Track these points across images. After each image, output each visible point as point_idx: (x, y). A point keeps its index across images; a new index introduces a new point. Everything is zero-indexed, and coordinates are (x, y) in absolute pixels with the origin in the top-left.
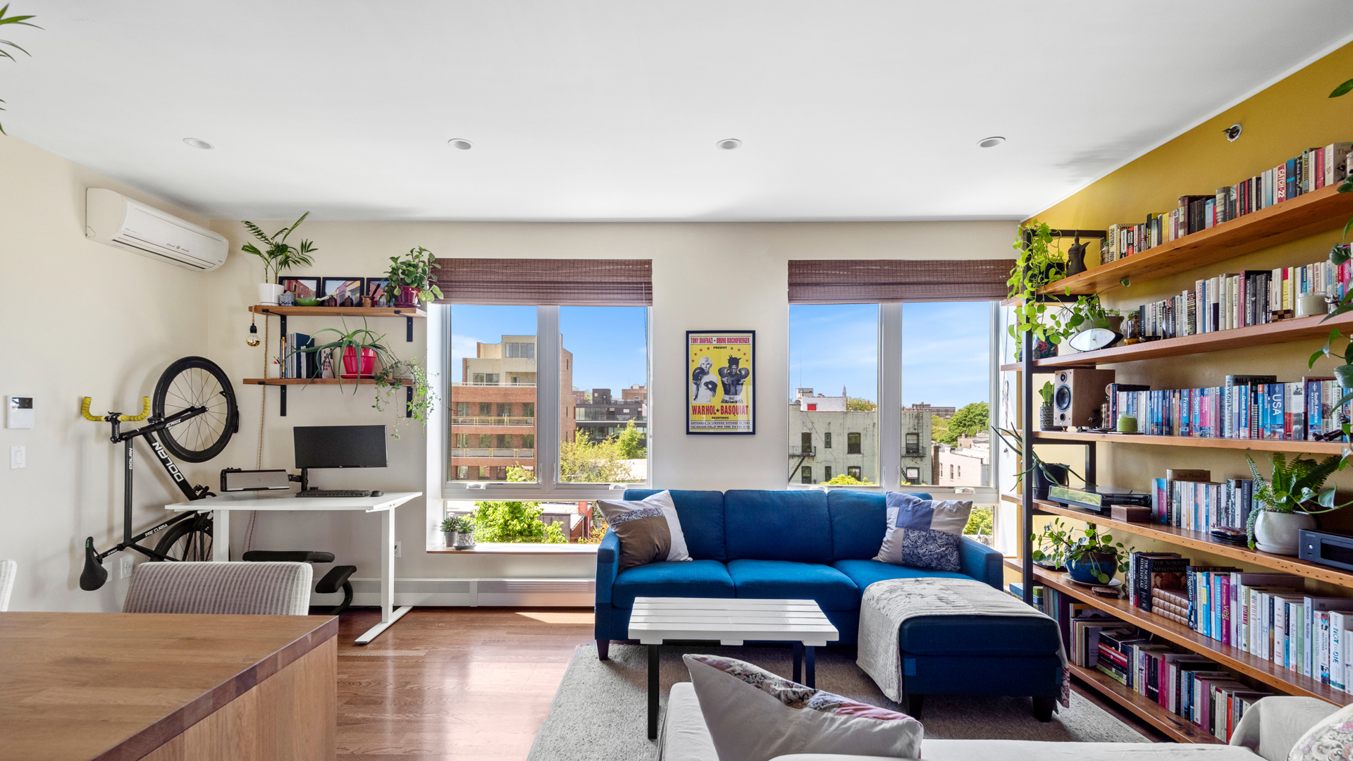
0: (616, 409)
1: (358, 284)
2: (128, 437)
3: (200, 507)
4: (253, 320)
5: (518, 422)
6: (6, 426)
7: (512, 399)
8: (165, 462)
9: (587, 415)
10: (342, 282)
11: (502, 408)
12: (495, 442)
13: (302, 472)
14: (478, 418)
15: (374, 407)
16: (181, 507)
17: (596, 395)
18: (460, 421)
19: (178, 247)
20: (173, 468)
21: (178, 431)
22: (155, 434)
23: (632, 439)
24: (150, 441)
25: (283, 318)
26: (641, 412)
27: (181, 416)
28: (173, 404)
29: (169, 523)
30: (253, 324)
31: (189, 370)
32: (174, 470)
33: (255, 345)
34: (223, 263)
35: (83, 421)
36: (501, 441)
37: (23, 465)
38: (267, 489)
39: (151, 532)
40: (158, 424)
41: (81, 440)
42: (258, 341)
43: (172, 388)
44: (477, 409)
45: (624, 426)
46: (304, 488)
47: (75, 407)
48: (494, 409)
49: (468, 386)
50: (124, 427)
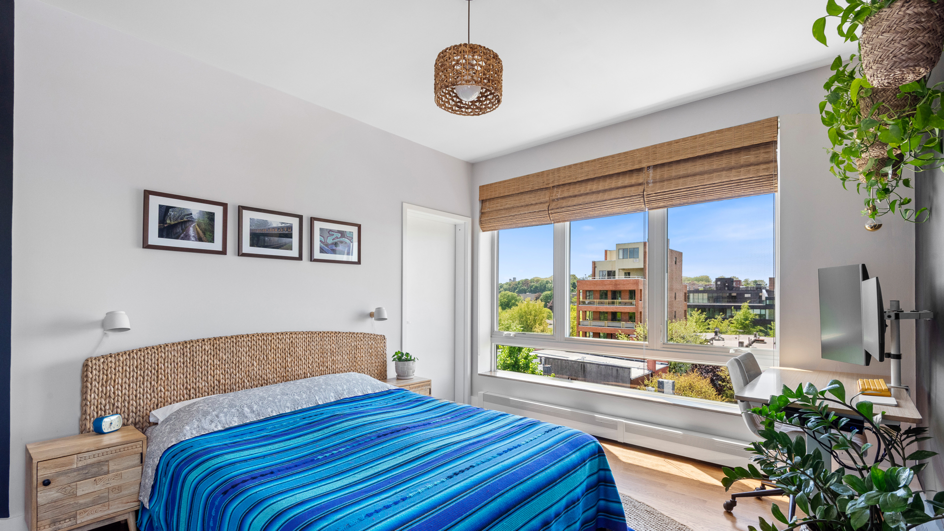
0: (737, 294)
5: (625, 304)
7: (621, 288)
9: (709, 299)
11: (615, 294)
12: (610, 317)
14: (597, 300)
17: (719, 283)
18: (587, 303)
23: (746, 319)
26: (761, 296)
36: (614, 316)
44: (598, 295)
45: (738, 308)
48: (610, 295)
49: (596, 279)
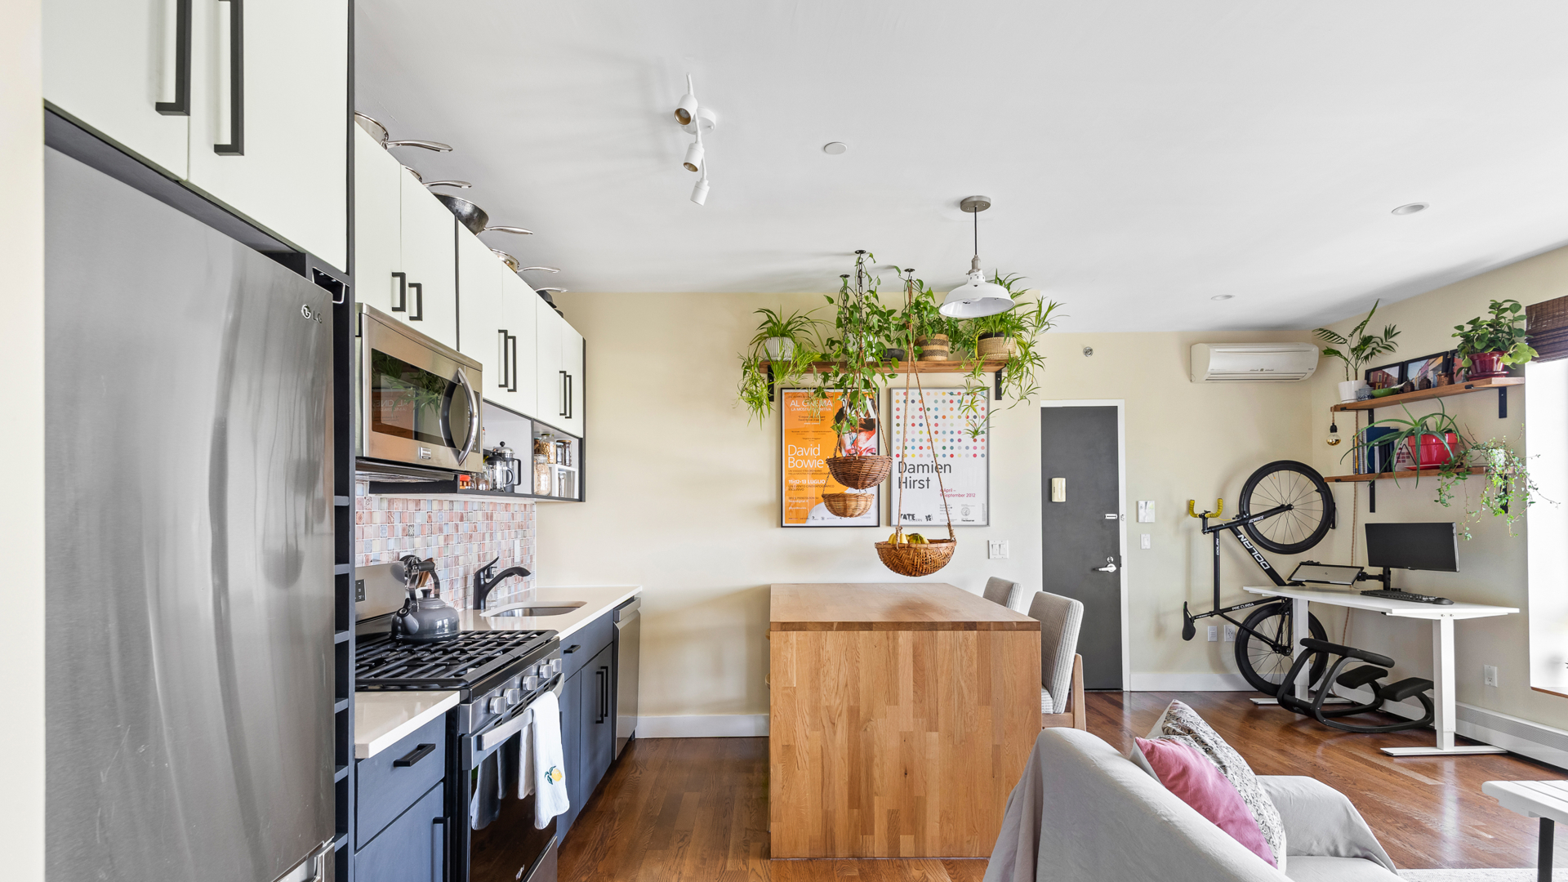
1: (1440, 360)
2: (1215, 531)
3: (1286, 592)
4: (1334, 420)
6: (1138, 521)
8: (1251, 551)
10: (1423, 363)
13: (1384, 571)
15: (1436, 501)
16: (1269, 591)
19: (1262, 370)
20: (1258, 557)
21: (1262, 526)
22: (1241, 528)
24: (1237, 533)
25: (1371, 412)
27: (1267, 514)
28: (1257, 504)
29: (1256, 603)
30: (1333, 424)
31: (1276, 473)
32: (1260, 559)
33: (1335, 444)
34: (1314, 370)
35: (1190, 517)
37: (1149, 547)
38: (1328, 583)
39: (1238, 607)
40: (1243, 520)
41: (1189, 532)
42: (1337, 440)
43: (1257, 489)
46: (1387, 587)
47: (1184, 508)
50: (1212, 522)
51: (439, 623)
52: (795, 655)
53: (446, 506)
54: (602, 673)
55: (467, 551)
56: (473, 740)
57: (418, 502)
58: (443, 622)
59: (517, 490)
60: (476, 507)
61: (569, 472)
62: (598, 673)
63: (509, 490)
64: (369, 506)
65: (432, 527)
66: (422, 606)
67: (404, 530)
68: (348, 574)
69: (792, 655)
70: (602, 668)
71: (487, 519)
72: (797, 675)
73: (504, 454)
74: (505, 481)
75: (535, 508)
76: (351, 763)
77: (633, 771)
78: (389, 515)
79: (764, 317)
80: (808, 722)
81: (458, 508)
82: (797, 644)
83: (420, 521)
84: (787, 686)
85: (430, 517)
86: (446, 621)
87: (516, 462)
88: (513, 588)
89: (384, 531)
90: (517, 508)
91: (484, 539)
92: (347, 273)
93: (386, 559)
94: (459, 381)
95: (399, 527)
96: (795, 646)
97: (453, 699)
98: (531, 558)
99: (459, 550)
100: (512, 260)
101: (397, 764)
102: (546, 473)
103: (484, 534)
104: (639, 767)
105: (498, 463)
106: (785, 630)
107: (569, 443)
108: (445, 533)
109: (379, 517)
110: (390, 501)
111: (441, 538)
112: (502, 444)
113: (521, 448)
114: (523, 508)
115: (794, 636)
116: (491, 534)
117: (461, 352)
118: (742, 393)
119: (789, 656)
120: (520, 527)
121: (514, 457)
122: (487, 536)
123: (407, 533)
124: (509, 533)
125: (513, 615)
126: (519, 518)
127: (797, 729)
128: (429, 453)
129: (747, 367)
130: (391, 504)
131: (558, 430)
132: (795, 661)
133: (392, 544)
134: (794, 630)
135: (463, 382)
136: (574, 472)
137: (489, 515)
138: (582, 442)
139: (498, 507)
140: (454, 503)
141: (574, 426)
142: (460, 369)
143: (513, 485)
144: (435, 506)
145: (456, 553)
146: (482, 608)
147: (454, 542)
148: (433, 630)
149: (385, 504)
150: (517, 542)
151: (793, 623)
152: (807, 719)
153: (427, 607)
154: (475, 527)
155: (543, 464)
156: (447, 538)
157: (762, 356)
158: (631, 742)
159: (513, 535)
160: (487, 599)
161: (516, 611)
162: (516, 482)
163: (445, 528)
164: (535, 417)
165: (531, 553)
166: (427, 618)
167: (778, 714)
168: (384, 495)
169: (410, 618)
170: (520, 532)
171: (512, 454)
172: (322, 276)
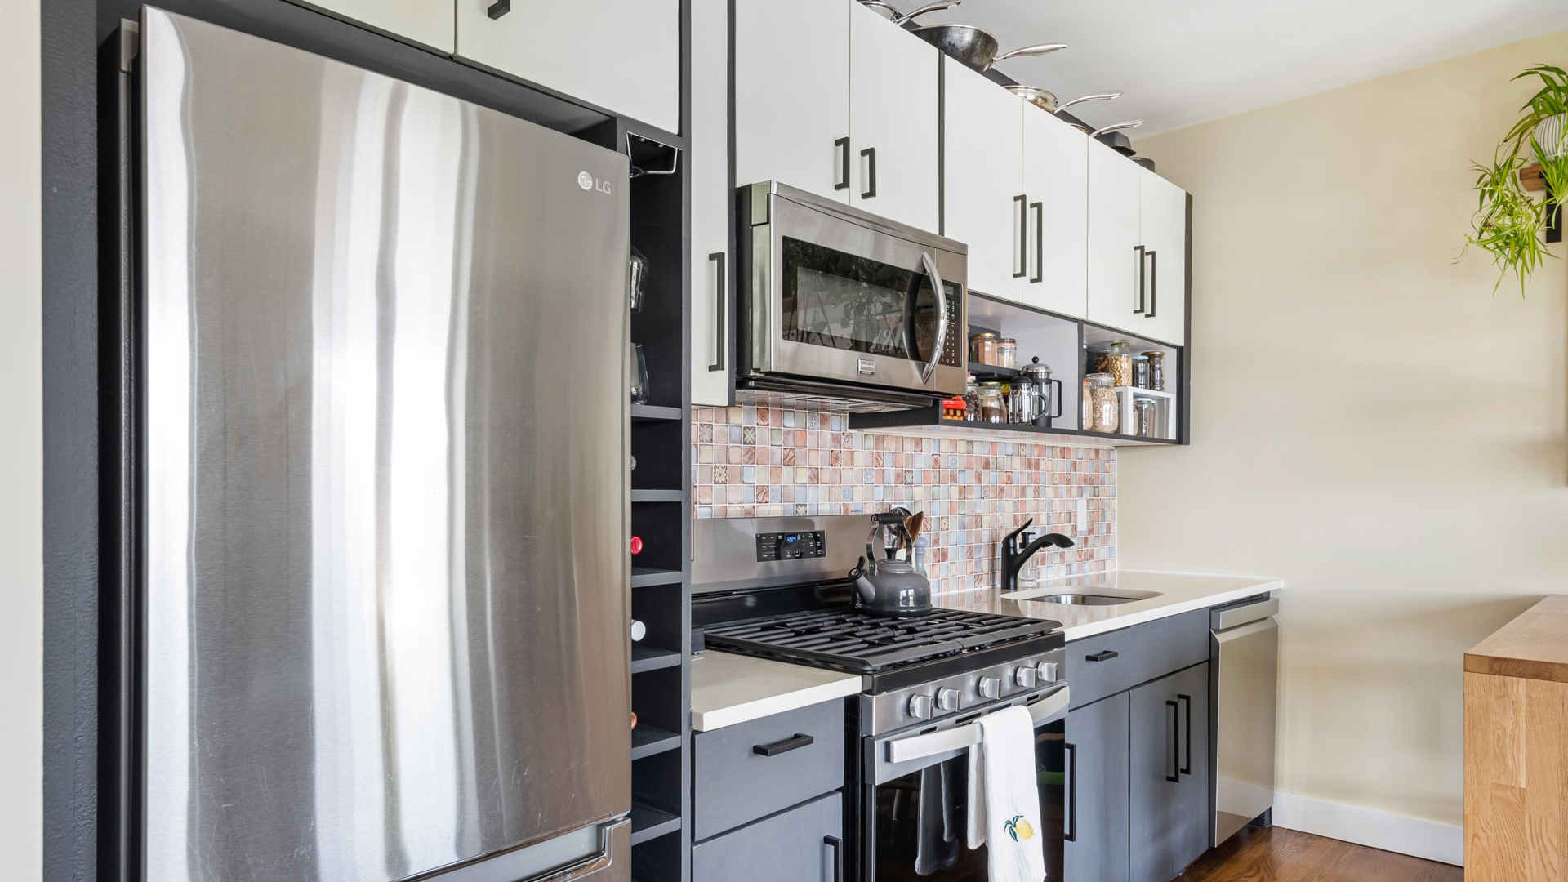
51: (903, 594)
52: (1523, 726)
53: (962, 447)
54: (1175, 704)
55: (995, 509)
56: (879, 746)
57: (918, 441)
58: (907, 593)
59: (1055, 424)
60: (1010, 450)
61: (1161, 400)
62: (1169, 703)
63: (1042, 423)
64: (849, 444)
65: (938, 473)
66: (884, 569)
67: (898, 476)
68: (681, 502)
69: (1517, 724)
70: (1181, 697)
71: (1029, 468)
72: (1529, 766)
73: (1037, 373)
74: (1036, 412)
75: (1115, 455)
76: (686, 734)
77: (1250, 874)
78: (877, 457)
79: (1537, 84)
80: (1555, 864)
81: (980, 451)
82: (1529, 704)
83: (921, 466)
84: (1503, 782)
85: (936, 461)
86: (911, 592)
87: (1055, 385)
88: (1074, 567)
89: (869, 476)
90: (1081, 454)
91: (1023, 494)
92: (680, 134)
93: (871, 510)
94: (925, 271)
95: (890, 472)
96: (1524, 707)
97: (852, 685)
98: (1109, 526)
99: (982, 507)
100: (1044, 95)
101: (759, 750)
102: (1110, 401)
103: (1024, 488)
104: (1262, 870)
105: (1024, 386)
106: (1499, 673)
107: (1160, 356)
108: (961, 483)
109: (862, 458)
110: (878, 439)
111: (954, 491)
112: (1035, 360)
113: (1064, 364)
114: (1093, 455)
115: (1520, 687)
116: (1037, 490)
117: (948, 235)
118: (1481, 233)
119: (1509, 725)
120: (1088, 481)
121: (1052, 377)
122: (1030, 492)
123: (901, 479)
124: (1069, 490)
125: (1058, 601)
126: (1086, 469)
127: (1527, 872)
128: (872, 367)
129: (1491, 182)
130: (880, 442)
131: (1134, 335)
132: (1522, 737)
133: (880, 492)
134: (1520, 676)
135: (928, 271)
136: (1168, 399)
137: (1033, 462)
138: (1183, 354)
139: (1048, 452)
140: (975, 444)
141: (1166, 328)
142: (926, 255)
143: (1049, 418)
144: (945, 447)
145: (978, 511)
146: (1012, 587)
147: (976, 495)
148: (894, 599)
149: (871, 443)
150: (1082, 503)
151: (1520, 661)
152: (1555, 858)
153: (889, 570)
154: (1009, 477)
155: (1108, 387)
156: (963, 490)
157: (1527, 157)
158: (1260, 827)
159: (1075, 492)
160: (1020, 575)
161: (1063, 598)
162: (1055, 412)
163: (960, 478)
164: (1082, 316)
165: (1108, 519)
166: (889, 584)
167: (1481, 833)
168: (867, 431)
169: (863, 581)
170: (1088, 489)
171: (1048, 373)
172: (643, 142)
